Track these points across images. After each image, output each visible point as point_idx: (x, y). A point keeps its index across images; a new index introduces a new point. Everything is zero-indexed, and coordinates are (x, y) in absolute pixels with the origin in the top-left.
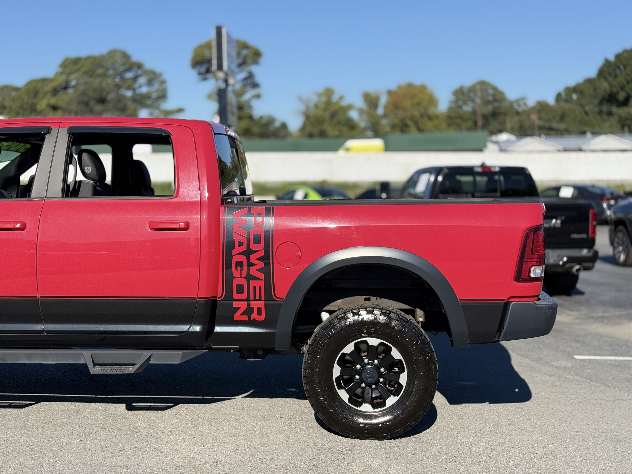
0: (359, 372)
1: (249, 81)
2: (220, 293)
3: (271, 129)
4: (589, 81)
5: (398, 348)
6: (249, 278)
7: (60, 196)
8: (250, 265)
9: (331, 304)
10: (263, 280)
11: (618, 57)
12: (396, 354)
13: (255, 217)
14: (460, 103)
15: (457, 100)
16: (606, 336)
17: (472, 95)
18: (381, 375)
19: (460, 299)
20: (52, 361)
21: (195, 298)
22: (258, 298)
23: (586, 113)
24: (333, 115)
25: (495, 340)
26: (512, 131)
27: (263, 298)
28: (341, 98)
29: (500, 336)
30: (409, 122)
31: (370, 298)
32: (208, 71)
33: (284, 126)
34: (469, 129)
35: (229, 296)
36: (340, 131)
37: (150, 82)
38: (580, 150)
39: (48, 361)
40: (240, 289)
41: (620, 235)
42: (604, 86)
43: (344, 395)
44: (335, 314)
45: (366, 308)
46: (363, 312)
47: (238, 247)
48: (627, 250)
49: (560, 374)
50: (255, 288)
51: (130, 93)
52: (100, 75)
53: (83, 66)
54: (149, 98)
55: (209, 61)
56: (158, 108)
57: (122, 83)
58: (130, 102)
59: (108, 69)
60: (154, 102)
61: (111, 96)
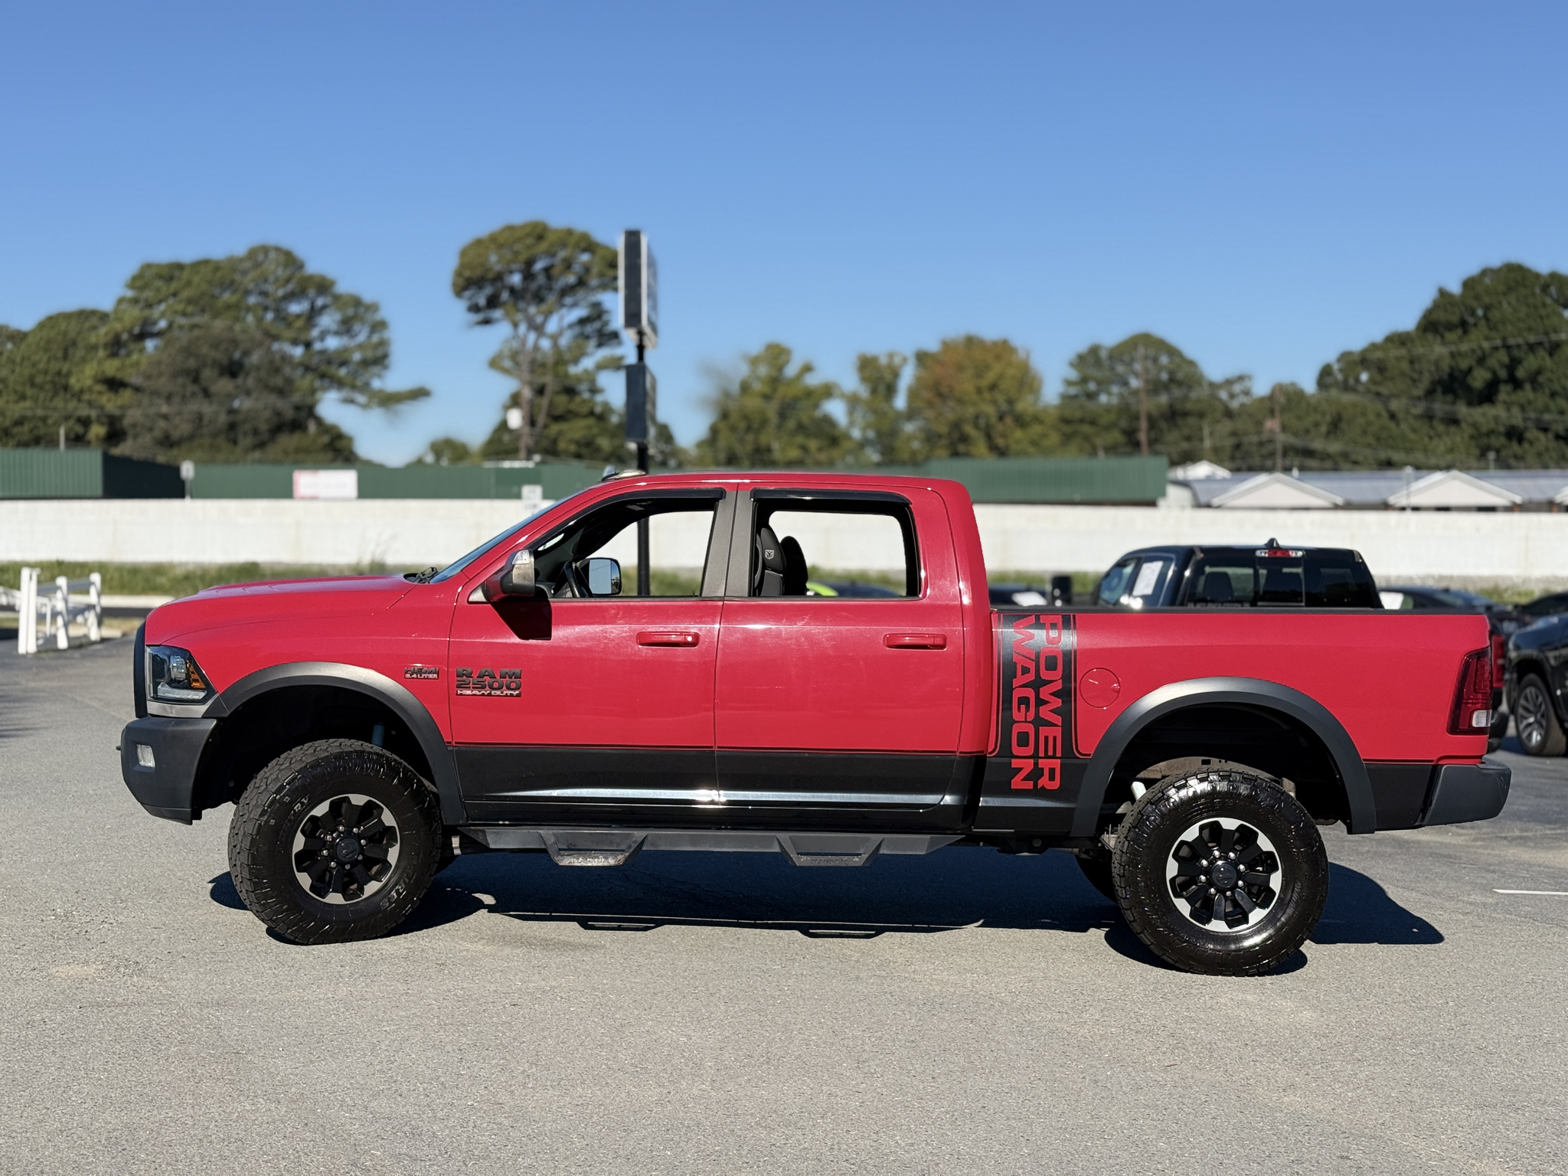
0: (1207, 872)
1: (589, 329)
2: (992, 746)
4: (1398, 340)
5: (1268, 834)
6: (1039, 722)
7: (746, 594)
8: (1040, 702)
9: (1149, 769)
10: (1056, 725)
11: (1469, 284)
12: (1264, 843)
13: (1047, 629)
14: (1091, 386)
15: (1083, 380)
16: (1540, 866)
17: (1121, 369)
18: (1240, 875)
19: (1364, 760)
20: (729, 847)
21: (954, 752)
22: (1050, 753)
23: (1393, 416)
24: (786, 410)
25: (1416, 824)
26: (1217, 457)
27: (1059, 754)
28: (807, 369)
29: (1423, 818)
30: (969, 429)
31: (1210, 760)
32: (493, 302)
34: (1111, 450)
35: (1006, 752)
36: (804, 449)
37: (346, 327)
38: (1385, 506)
39: (723, 847)
40: (1023, 740)
41: (1530, 691)
42: (1438, 350)
43: (1183, 907)
44: (1158, 785)
45: (1195, 775)
46: (1193, 782)
47: (1022, 674)
48: (1544, 723)
49: (1480, 912)
50: (1046, 738)
51: (298, 351)
52: (229, 307)
53: (189, 283)
54: (343, 363)
55: (499, 277)
56: (365, 388)
57: (279, 328)
58: (299, 372)
59: (247, 293)
60: (354, 375)
61: (255, 358)
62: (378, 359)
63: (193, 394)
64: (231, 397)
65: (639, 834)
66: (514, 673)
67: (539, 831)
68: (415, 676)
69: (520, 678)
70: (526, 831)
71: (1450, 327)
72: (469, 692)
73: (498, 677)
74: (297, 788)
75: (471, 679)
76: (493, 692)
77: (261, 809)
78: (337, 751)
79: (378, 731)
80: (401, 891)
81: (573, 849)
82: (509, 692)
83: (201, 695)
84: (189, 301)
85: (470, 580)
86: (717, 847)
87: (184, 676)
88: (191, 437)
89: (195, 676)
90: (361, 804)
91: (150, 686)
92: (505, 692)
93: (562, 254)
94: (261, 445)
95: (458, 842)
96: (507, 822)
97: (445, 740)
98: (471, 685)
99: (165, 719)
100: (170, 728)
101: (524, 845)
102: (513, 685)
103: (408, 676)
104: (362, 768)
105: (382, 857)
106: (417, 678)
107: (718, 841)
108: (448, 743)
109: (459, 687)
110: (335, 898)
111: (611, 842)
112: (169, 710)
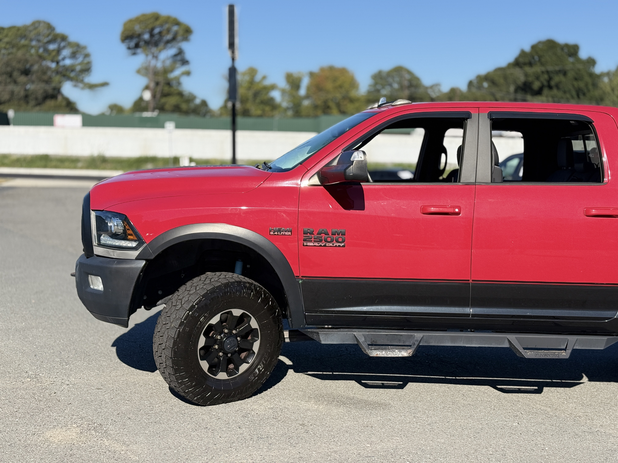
1: (179, 58)
3: (192, 105)
11: (534, 47)
14: (379, 87)
15: (376, 84)
17: (390, 80)
20: (476, 344)
24: (256, 95)
28: (264, 78)
30: (331, 104)
32: (137, 46)
33: (204, 103)
36: (263, 111)
37: (74, 55)
51: (53, 65)
52: (24, 46)
53: (6, 36)
54: (72, 71)
55: (139, 36)
56: (82, 81)
57: (45, 55)
58: (54, 74)
59: (31, 40)
60: (78, 75)
61: (36, 67)
62: (87, 69)
63: (10, 83)
64: (25, 84)
65: (418, 335)
66: (341, 232)
67: (355, 333)
68: (276, 233)
69: (345, 235)
70: (345, 333)
71: (525, 64)
72: (312, 244)
73: (330, 235)
74: (202, 307)
75: (313, 235)
76: (327, 244)
77: (180, 321)
78: (225, 282)
79: (239, 266)
80: (261, 369)
81: (375, 345)
82: (338, 244)
83: (134, 244)
84: (7, 43)
85: (308, 170)
86: (468, 344)
87: (122, 231)
88: (9, 101)
89: (130, 232)
90: (239, 315)
91: (95, 236)
92: (335, 244)
93: (167, 26)
94: (39, 104)
95: (288, 335)
96: (330, 326)
97: (295, 275)
98: (313, 239)
99: (109, 259)
100: (115, 266)
101: (344, 341)
102: (340, 240)
103: (272, 233)
104: (241, 292)
105: (249, 348)
106: (278, 235)
107: (469, 339)
108: (297, 276)
109: (304, 240)
110: (222, 376)
111: (399, 340)
112: (112, 254)
